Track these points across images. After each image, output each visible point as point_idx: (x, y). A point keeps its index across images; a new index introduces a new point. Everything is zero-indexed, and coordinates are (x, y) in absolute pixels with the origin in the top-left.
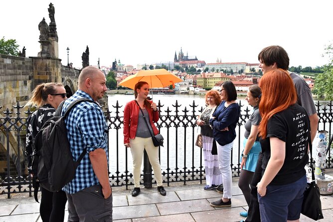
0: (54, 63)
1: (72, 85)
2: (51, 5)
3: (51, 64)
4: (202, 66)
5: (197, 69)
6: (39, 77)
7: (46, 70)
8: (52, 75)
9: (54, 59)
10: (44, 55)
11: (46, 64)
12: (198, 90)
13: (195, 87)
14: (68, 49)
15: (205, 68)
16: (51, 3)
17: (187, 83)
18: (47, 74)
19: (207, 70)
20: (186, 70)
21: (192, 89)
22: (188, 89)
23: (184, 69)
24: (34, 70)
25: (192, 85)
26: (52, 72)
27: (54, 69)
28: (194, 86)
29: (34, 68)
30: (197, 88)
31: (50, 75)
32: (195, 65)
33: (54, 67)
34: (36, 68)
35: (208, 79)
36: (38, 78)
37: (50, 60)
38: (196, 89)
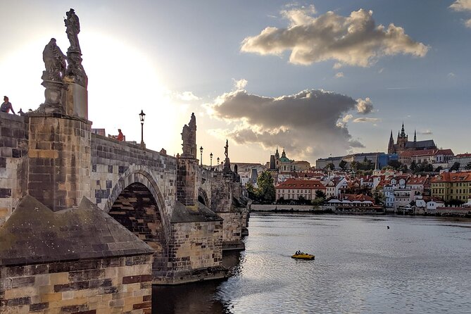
0: (70, 126)
1: (154, 184)
2: (71, 14)
3: (62, 127)
4: (446, 160)
5: (436, 166)
6: (38, 153)
7: (52, 140)
8: (65, 151)
9: (71, 118)
10: (49, 110)
11: (53, 128)
12: (434, 206)
13: (426, 201)
14: (142, 114)
15: (451, 163)
16: (72, 10)
17: (411, 193)
18: (53, 148)
19: (456, 166)
20: (412, 168)
21: (420, 203)
22: (413, 203)
23: (409, 167)
24: (29, 140)
25: (421, 197)
26: (66, 143)
27: (69, 139)
28: (426, 198)
29: (30, 136)
30: (432, 202)
31: (61, 149)
32: (432, 158)
33: (70, 134)
34: (33, 135)
35: (455, 185)
36: (36, 156)
37: (62, 121)
38: (429, 203)
